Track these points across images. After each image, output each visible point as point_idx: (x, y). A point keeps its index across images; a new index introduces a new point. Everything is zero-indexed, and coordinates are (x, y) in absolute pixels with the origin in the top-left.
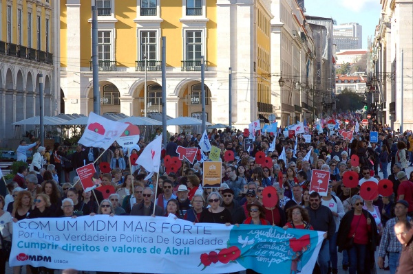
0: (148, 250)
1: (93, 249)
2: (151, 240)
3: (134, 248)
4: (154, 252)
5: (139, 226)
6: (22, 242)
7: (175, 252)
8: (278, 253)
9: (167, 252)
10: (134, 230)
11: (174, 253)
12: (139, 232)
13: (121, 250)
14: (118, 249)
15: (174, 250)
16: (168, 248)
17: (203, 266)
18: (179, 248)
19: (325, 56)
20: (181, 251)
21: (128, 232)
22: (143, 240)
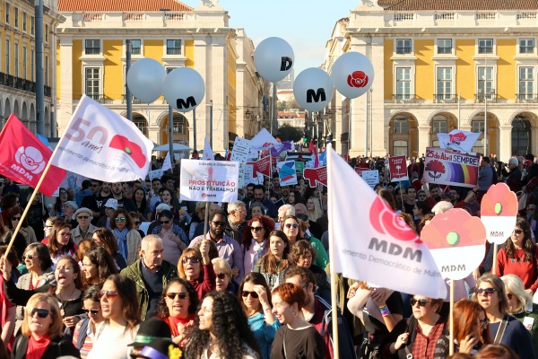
19: (271, 95)
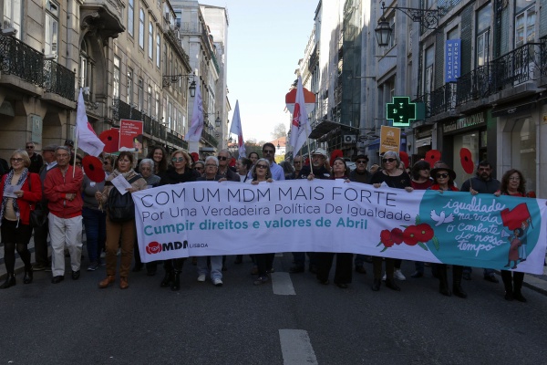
0: (313, 223)
1: (239, 225)
2: (318, 210)
3: (294, 221)
4: (322, 225)
5: (301, 193)
6: (150, 227)
7: (350, 224)
8: (487, 237)
9: (339, 224)
10: (293, 197)
11: (348, 225)
12: (301, 201)
13: (276, 224)
14: (272, 223)
15: (348, 221)
16: (341, 219)
17: (382, 246)
18: (355, 219)
20: (357, 223)
21: (286, 201)
22: (306, 210)
